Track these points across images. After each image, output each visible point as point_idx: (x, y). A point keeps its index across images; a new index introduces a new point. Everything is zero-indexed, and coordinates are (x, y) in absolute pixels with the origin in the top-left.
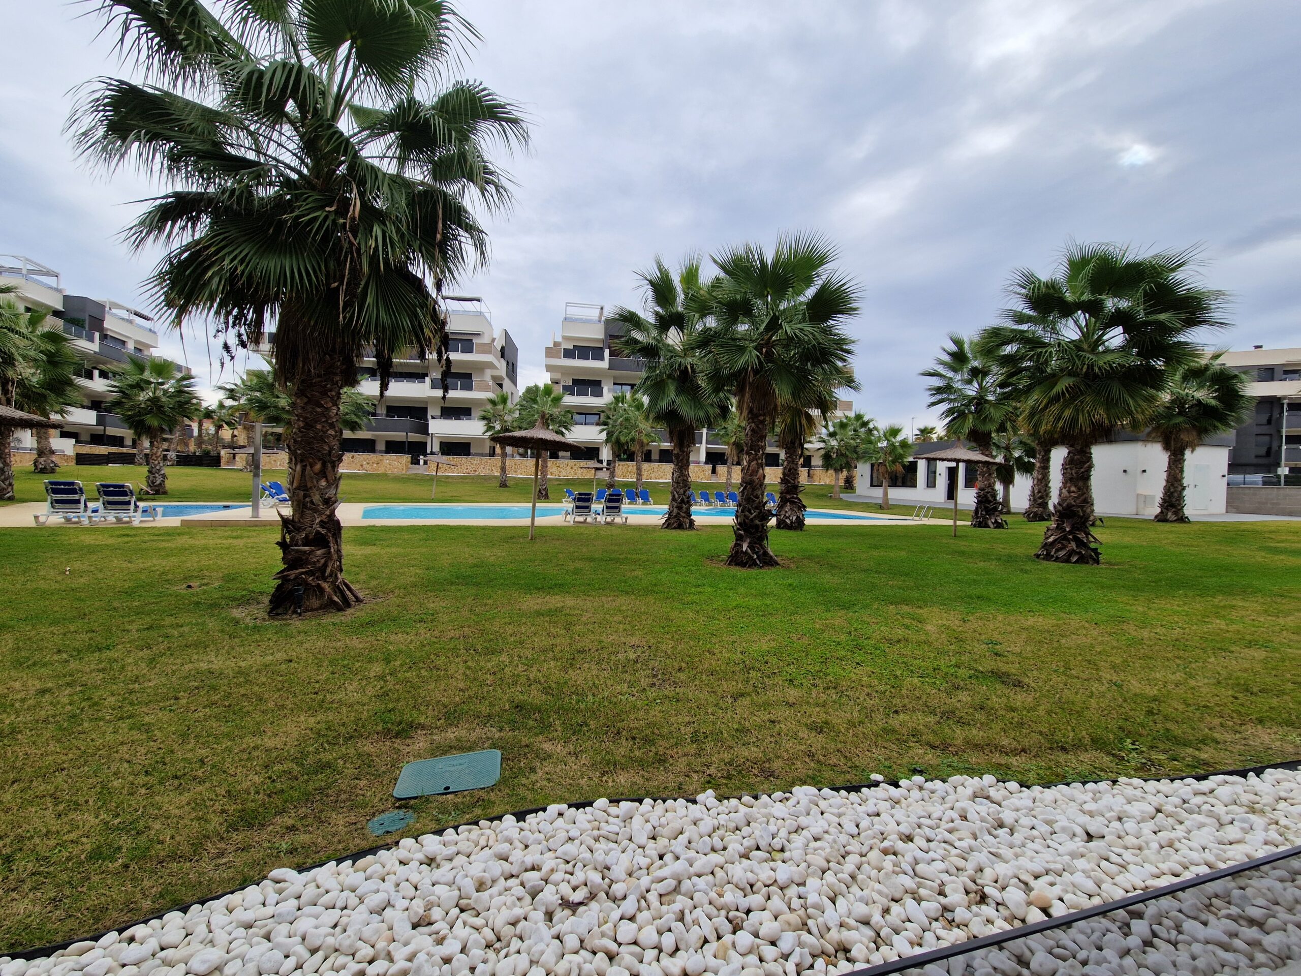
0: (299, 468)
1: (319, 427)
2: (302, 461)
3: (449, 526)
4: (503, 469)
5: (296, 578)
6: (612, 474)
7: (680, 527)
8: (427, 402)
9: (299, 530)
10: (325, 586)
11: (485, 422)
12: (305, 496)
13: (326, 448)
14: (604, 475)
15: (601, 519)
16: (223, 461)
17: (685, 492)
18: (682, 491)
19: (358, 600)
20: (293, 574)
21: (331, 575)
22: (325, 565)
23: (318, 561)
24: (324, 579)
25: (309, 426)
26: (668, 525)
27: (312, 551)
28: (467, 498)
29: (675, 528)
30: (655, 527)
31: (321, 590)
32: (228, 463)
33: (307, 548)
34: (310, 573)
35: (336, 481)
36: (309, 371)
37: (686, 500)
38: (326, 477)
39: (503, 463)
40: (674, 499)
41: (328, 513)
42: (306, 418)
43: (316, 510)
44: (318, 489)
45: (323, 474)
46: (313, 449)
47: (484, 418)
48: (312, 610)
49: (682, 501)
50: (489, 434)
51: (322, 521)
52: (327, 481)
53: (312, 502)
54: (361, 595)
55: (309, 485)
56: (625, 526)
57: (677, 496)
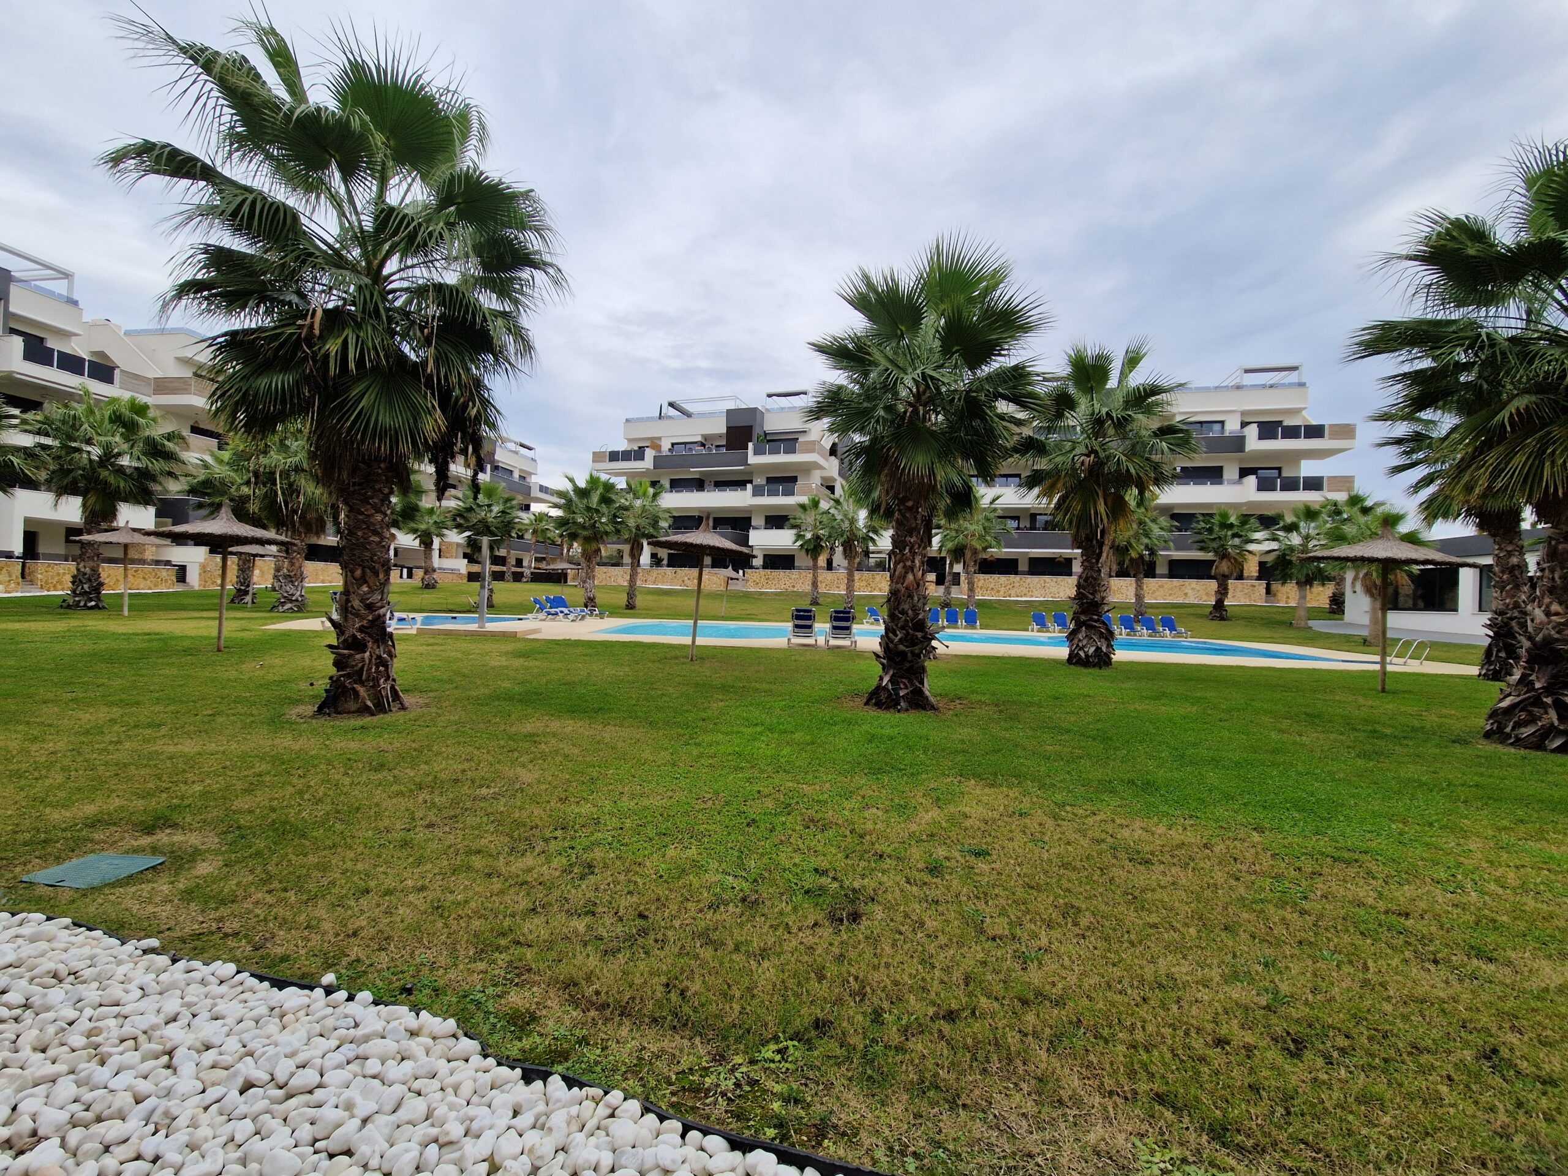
0: (348, 579)
4: (815, 584)
5: (337, 679)
8: (750, 511)
10: (362, 690)
11: (796, 531)
12: (348, 601)
13: (367, 554)
19: (403, 707)
20: (338, 676)
22: (362, 669)
27: (350, 656)
31: (357, 693)
33: (346, 651)
34: (348, 676)
38: (367, 583)
39: (815, 577)
43: (357, 615)
44: (359, 594)
46: (353, 555)
47: (795, 527)
50: (799, 543)
53: (353, 607)
55: (350, 590)
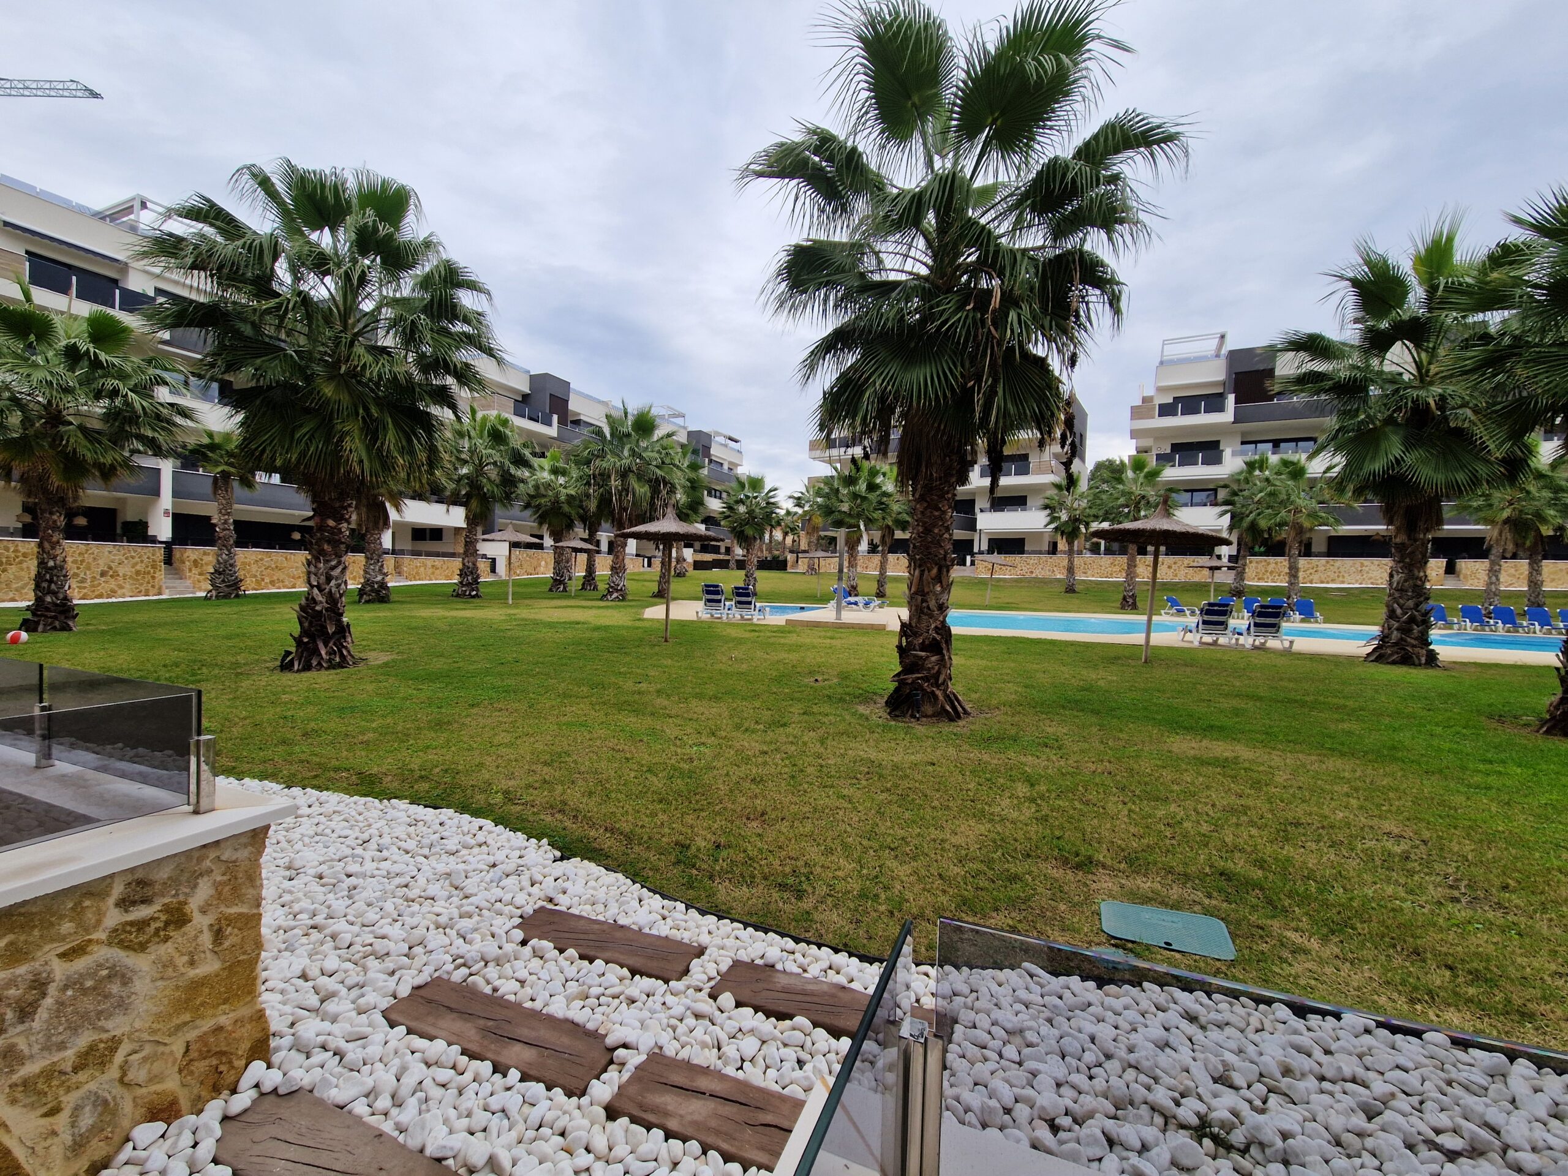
0: (917, 572)
1: (936, 531)
2: (920, 566)
3: (1028, 639)
4: (1071, 570)
5: (913, 682)
6: (1241, 576)
7: (1406, 660)
8: (978, 494)
9: (916, 634)
10: (939, 693)
11: (1048, 511)
12: (923, 601)
13: (942, 552)
14: (1226, 577)
15: (1247, 641)
16: (789, 564)
17: (1417, 605)
18: (1411, 603)
19: (965, 712)
20: (910, 678)
21: (943, 684)
22: (939, 673)
23: (933, 668)
24: (938, 686)
25: (927, 530)
26: (1379, 656)
27: (928, 657)
28: (1027, 606)
29: (1394, 663)
30: (1351, 660)
31: (936, 697)
32: (793, 567)
33: (923, 654)
34: (926, 679)
35: (947, 588)
36: (931, 474)
37: (1419, 618)
38: (941, 582)
39: (1071, 562)
40: (1392, 615)
41: (941, 619)
42: (925, 523)
43: (931, 616)
44: (935, 594)
45: (939, 579)
46: (930, 553)
47: (1046, 507)
48: (926, 716)
49: (1412, 620)
50: (1053, 526)
51: (936, 627)
52: (942, 587)
53: (928, 608)
54: (968, 707)
55: (926, 590)
56: (1288, 653)
57: (1399, 611)
